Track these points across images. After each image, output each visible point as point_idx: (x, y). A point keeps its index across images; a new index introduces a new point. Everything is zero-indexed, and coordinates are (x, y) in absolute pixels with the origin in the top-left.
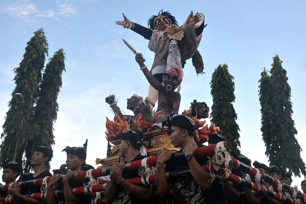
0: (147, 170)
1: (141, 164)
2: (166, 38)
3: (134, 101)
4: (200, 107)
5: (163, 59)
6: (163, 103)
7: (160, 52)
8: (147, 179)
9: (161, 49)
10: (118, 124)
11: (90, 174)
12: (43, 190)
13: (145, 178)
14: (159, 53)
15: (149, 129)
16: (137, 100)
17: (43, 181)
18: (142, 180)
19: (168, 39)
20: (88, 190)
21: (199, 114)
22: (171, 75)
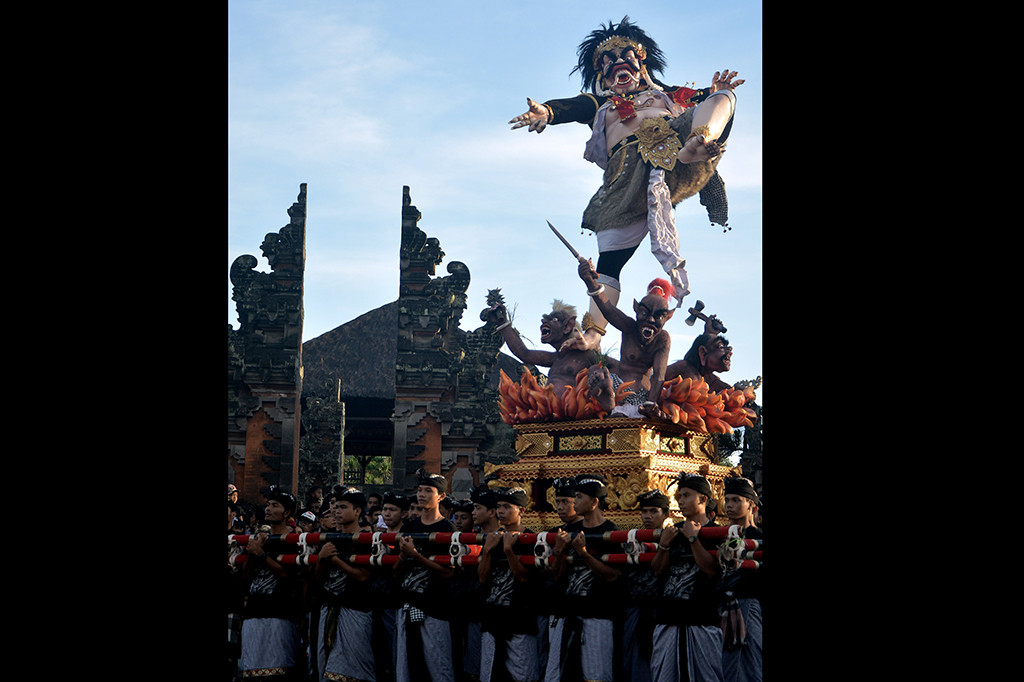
0: (636, 546)
1: (627, 538)
2: (634, 155)
3: (560, 326)
4: (712, 347)
5: (626, 213)
6: (632, 357)
7: (619, 188)
8: (636, 558)
9: (622, 182)
10: (532, 393)
11: (544, 540)
12: (454, 554)
13: (632, 556)
14: (614, 191)
15: (603, 413)
16: (565, 322)
17: (453, 539)
18: (629, 559)
19: (640, 160)
20: (542, 561)
21: (709, 364)
22: (652, 306)
